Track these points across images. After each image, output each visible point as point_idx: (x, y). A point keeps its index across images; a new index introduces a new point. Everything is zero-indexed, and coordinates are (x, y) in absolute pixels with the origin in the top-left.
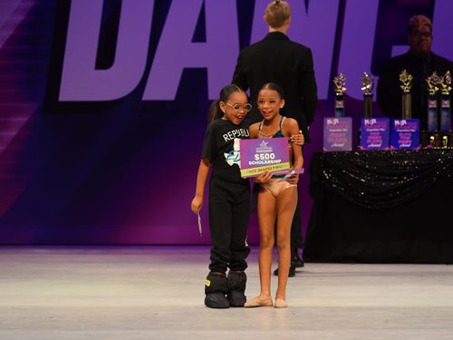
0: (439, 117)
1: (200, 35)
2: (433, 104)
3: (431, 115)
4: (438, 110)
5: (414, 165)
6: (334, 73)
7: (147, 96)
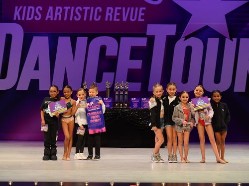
0: (119, 97)
1: (37, 68)
2: (117, 93)
3: (116, 96)
4: (119, 95)
5: (110, 114)
6: (83, 81)
7: (18, 88)
